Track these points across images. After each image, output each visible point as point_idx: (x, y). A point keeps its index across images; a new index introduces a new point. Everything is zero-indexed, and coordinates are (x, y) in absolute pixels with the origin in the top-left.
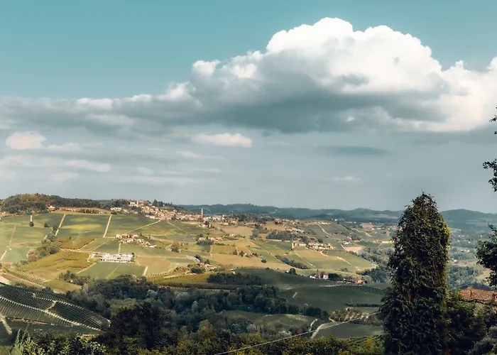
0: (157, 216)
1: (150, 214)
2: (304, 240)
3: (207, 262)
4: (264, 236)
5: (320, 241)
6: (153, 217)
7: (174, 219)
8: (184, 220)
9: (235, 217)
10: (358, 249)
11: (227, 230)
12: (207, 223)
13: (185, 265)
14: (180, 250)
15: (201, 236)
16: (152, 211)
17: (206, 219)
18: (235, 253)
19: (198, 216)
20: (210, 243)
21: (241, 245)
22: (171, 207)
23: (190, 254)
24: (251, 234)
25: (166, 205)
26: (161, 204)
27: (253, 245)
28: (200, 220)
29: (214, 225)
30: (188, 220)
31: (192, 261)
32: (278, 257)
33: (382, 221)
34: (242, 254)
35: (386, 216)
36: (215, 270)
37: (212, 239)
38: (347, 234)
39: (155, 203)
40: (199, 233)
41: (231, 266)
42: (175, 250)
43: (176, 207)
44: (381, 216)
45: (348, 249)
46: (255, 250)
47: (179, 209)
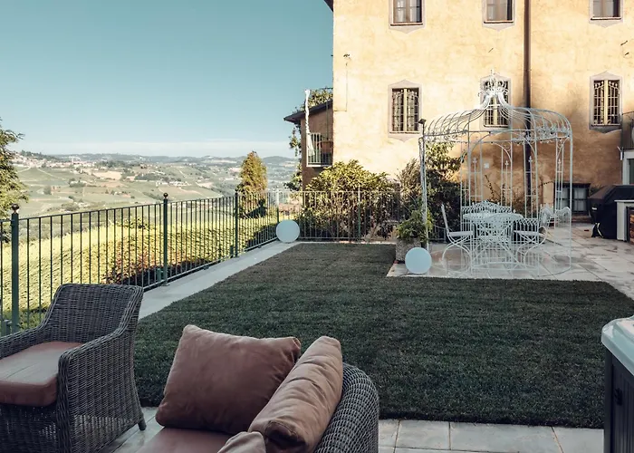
0: (25, 164)
1: (18, 163)
2: (166, 180)
3: (81, 201)
4: (132, 178)
5: (179, 180)
6: (22, 166)
7: (44, 166)
8: (55, 167)
9: (104, 164)
10: (208, 185)
11: (98, 175)
12: (78, 169)
13: (59, 205)
14: (52, 193)
15: (73, 180)
16: (20, 160)
17: (76, 166)
18: (107, 193)
19: (69, 164)
20: (83, 185)
21: (110, 186)
22: (40, 157)
23: (63, 195)
24: (120, 177)
25: (35, 154)
26: (29, 154)
27: (121, 185)
28: (71, 167)
29: (85, 170)
30: (59, 167)
31: (66, 201)
32: (144, 193)
33: (225, 164)
34: (113, 193)
35: (228, 162)
36: (89, 207)
37: (84, 182)
38: (200, 175)
39: (23, 153)
40: (72, 177)
41: (104, 203)
42: (48, 192)
43: (45, 156)
44: (223, 161)
45: (201, 185)
46: (124, 190)
47: (50, 158)
